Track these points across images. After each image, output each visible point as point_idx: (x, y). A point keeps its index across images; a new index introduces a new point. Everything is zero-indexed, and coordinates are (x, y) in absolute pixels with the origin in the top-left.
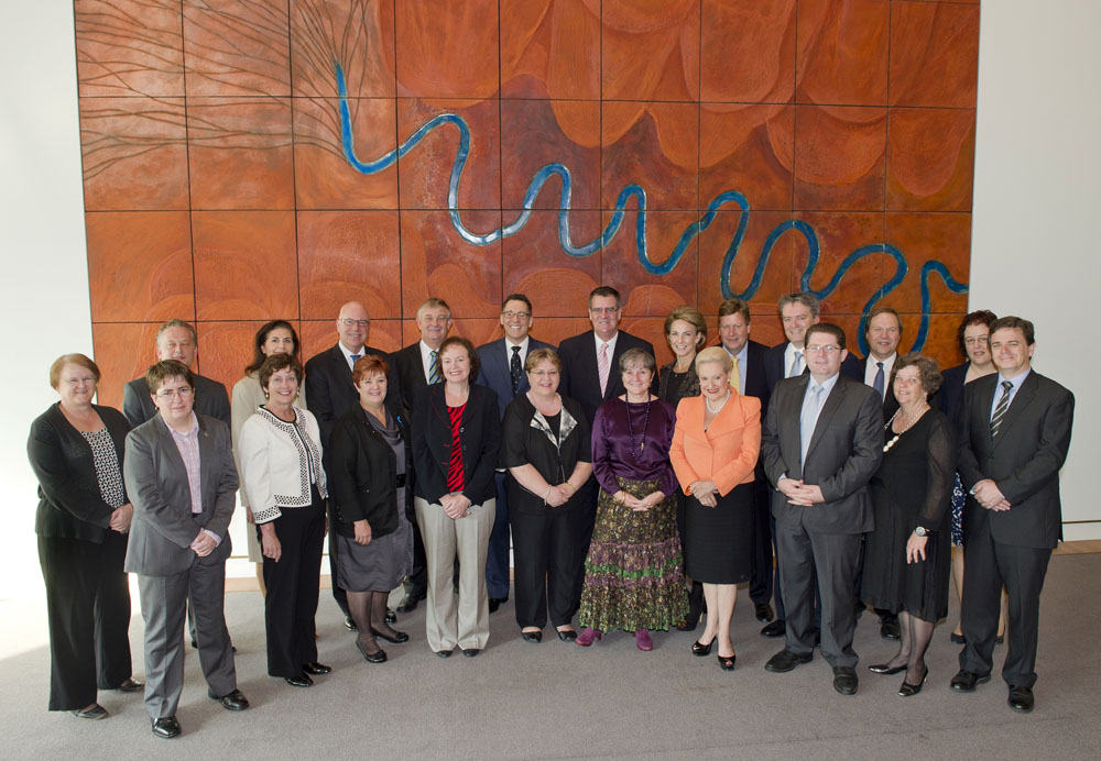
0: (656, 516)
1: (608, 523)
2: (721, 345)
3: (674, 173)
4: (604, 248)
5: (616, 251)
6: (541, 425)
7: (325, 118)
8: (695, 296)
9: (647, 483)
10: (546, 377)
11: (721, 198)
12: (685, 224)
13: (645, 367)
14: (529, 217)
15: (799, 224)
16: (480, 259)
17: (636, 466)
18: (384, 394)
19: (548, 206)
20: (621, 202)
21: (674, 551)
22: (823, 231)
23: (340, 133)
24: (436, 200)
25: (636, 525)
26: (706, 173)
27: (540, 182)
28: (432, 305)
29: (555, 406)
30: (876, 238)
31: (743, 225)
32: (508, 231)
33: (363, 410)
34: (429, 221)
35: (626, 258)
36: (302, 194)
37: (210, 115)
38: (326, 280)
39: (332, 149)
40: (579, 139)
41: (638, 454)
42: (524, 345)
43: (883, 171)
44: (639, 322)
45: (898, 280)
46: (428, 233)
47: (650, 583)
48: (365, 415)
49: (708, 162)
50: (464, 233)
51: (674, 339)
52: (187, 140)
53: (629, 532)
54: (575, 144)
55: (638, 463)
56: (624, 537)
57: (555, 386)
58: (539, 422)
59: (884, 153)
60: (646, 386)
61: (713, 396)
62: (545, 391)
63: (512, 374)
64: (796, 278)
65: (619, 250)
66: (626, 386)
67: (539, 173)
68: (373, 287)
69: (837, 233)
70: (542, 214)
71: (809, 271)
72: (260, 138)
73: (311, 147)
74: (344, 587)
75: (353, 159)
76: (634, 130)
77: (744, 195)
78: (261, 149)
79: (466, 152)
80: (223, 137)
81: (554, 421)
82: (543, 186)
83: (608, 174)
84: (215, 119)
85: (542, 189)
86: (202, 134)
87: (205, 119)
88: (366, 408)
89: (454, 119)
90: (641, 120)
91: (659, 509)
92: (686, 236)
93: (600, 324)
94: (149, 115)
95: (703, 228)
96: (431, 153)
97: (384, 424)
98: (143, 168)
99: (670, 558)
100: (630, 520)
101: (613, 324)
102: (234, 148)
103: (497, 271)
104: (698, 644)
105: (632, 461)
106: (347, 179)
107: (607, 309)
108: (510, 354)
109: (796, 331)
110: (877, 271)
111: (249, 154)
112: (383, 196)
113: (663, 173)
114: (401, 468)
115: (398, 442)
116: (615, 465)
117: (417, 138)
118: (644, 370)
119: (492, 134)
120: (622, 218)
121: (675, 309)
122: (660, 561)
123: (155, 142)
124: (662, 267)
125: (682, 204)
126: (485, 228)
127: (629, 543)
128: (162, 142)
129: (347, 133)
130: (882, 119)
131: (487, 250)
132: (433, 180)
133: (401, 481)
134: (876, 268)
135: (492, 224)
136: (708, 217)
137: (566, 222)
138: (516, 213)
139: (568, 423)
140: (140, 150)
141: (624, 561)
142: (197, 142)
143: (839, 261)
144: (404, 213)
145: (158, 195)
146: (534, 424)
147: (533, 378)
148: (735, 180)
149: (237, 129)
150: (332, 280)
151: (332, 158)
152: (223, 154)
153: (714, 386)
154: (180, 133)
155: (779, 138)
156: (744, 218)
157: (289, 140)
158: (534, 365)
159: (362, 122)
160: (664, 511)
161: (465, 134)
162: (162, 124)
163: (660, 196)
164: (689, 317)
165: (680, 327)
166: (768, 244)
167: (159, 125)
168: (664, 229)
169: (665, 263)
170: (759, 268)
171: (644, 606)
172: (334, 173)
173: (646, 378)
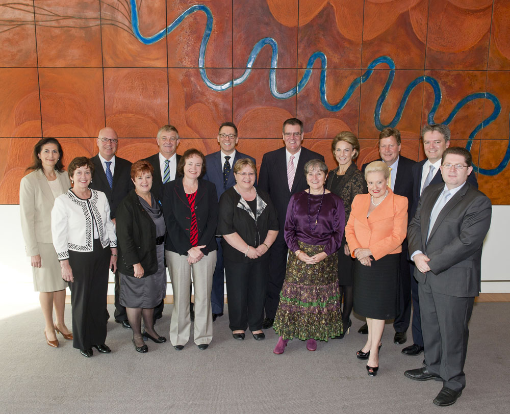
0: (323, 269)
1: (292, 271)
2: (381, 159)
3: (346, 44)
4: (299, 95)
5: (306, 96)
6: (244, 206)
7: (121, 7)
8: (356, 126)
9: (318, 247)
10: (247, 177)
11: (376, 61)
12: (352, 78)
13: (321, 170)
14: (250, 73)
15: (428, 79)
16: (219, 100)
17: (312, 235)
18: (150, 186)
19: (262, 66)
20: (310, 63)
21: (334, 292)
22: (444, 83)
23: (130, 17)
24: (191, 62)
25: (310, 273)
26: (367, 44)
27: (257, 49)
28: (167, 130)
29: (253, 194)
30: (480, 88)
31: (390, 78)
32: (238, 81)
33: (137, 196)
34: (186, 76)
35: (312, 100)
36: (106, 57)
37: (49, 6)
38: (122, 112)
39: (126, 28)
40: (283, 22)
41: (313, 228)
42: (232, 155)
43: (488, 43)
44: (320, 142)
45: (494, 116)
46: (186, 83)
47: (317, 311)
48: (138, 198)
49: (369, 37)
50: (209, 84)
51: (337, 153)
52: (35, 22)
53: (305, 277)
54: (281, 25)
55: (312, 233)
56: (302, 280)
57: (253, 182)
58: (243, 204)
59: (489, 31)
60: (321, 183)
61: (377, 195)
62: (246, 186)
63: (224, 173)
64: (425, 115)
65: (308, 95)
66: (309, 183)
67: (257, 44)
68: (151, 117)
69: (454, 85)
70: (259, 71)
71: (434, 110)
72: (80, 21)
73: (112, 26)
74: (124, 305)
75: (138, 34)
76: (320, 15)
77: (392, 59)
78: (81, 28)
79: (210, 30)
80: (57, 20)
81: (253, 204)
82: (260, 52)
83: (302, 46)
84: (52, 9)
85: (259, 55)
86: (45, 18)
87: (46, 8)
88: (139, 194)
89: (203, 8)
90: (325, 9)
91: (325, 264)
92: (352, 86)
93: (289, 144)
94: (11, 6)
95: (364, 81)
96: (188, 31)
97: (150, 204)
98: (8, 40)
99: (332, 296)
100: (306, 269)
101: (298, 143)
102: (64, 27)
103: (229, 107)
104: (361, 352)
105: (308, 232)
106: (135, 47)
107: (294, 133)
108: (223, 161)
109: (433, 151)
110: (479, 111)
111: (73, 31)
112: (157, 59)
113: (338, 44)
114: (161, 232)
115: (159, 217)
116: (299, 234)
117: (180, 20)
118: (320, 172)
119: (227, 18)
120: (311, 74)
121: (339, 134)
122: (324, 297)
123: (15, 23)
124: (336, 107)
125: (350, 65)
126: (222, 80)
127: (305, 284)
128: (19, 23)
129: (135, 18)
130: (489, 7)
131: (223, 94)
132: (189, 48)
133: (160, 240)
134: (480, 109)
135: (227, 77)
136: (367, 74)
137: (273, 76)
138: (242, 71)
139: (261, 205)
140: (6, 28)
141: (301, 295)
142: (41, 23)
143: (455, 103)
144: (171, 70)
145: (18, 57)
146: (239, 205)
147: (239, 177)
148: (387, 49)
149: (66, 15)
150: (126, 112)
151: (126, 34)
152: (57, 31)
153: (377, 188)
154: (30, 17)
155: (417, 21)
156: (392, 74)
157: (98, 22)
158: (239, 169)
159: (144, 10)
160: (328, 265)
161: (210, 19)
162: (19, 12)
163: (336, 59)
164: (348, 139)
165: (342, 146)
166: (407, 92)
167: (17, 12)
168: (338, 82)
169: (338, 104)
170: (400, 108)
171: (312, 324)
172: (126, 43)
173: (322, 178)
